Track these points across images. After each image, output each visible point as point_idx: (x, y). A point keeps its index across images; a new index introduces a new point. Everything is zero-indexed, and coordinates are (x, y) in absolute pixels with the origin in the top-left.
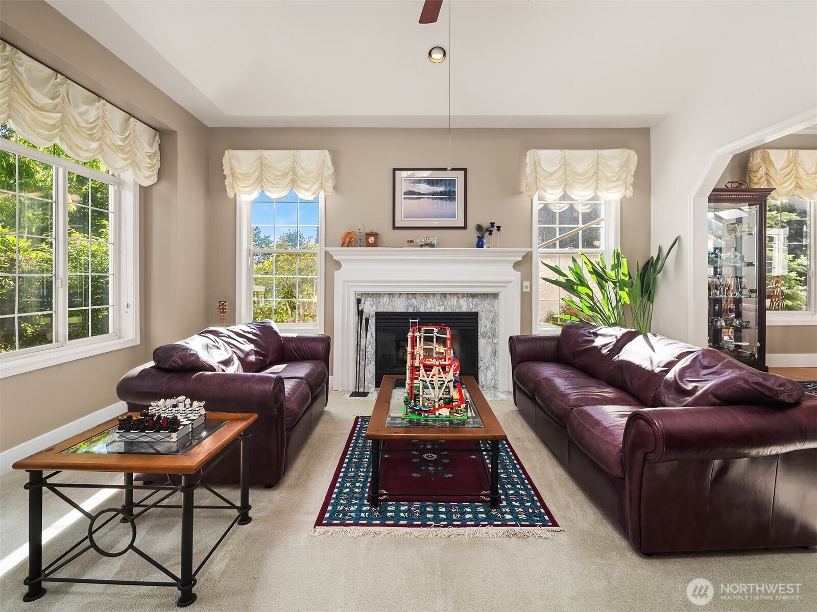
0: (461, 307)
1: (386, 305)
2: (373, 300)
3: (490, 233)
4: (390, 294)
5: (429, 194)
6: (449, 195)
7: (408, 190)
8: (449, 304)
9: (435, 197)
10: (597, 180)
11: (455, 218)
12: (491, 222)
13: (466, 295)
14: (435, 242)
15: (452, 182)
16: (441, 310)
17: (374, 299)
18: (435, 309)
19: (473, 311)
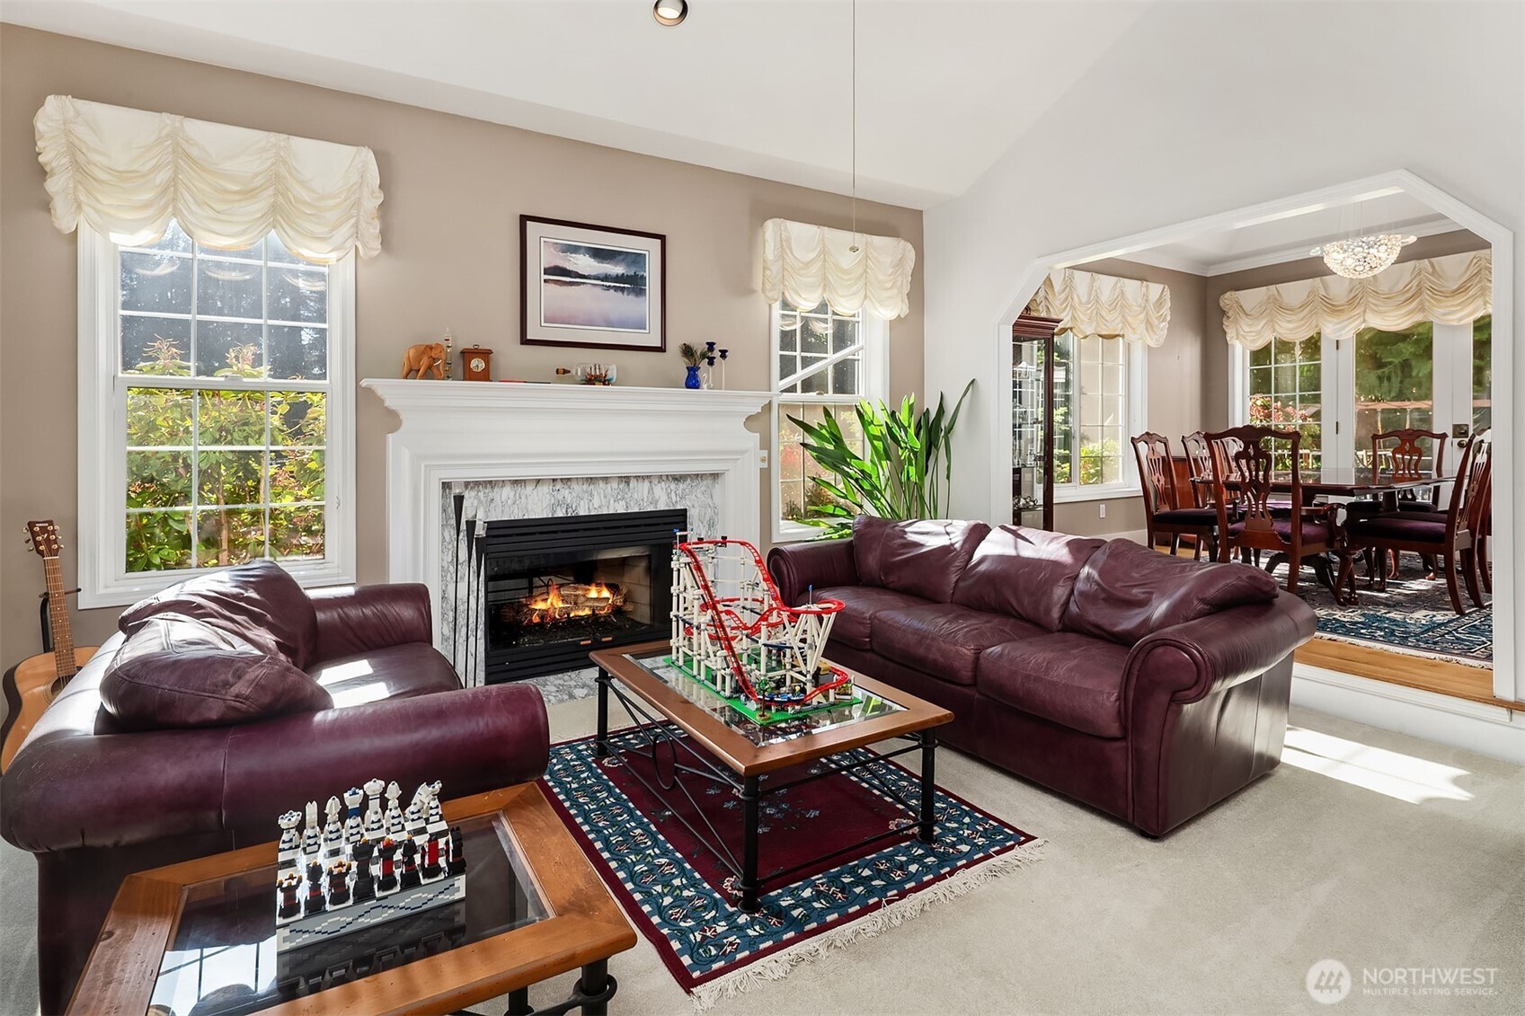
0: (657, 501)
1: (507, 507)
2: (477, 497)
3: (711, 362)
4: (515, 482)
5: (596, 278)
6: (635, 284)
7: (552, 265)
8: (635, 496)
9: (608, 284)
10: (866, 284)
11: (645, 329)
12: (710, 341)
13: (664, 478)
14: (612, 374)
15: (637, 259)
16: (620, 509)
17: (481, 494)
18: (608, 507)
19: (679, 507)
